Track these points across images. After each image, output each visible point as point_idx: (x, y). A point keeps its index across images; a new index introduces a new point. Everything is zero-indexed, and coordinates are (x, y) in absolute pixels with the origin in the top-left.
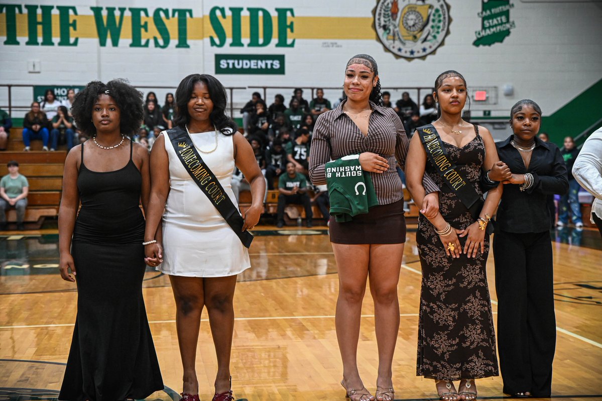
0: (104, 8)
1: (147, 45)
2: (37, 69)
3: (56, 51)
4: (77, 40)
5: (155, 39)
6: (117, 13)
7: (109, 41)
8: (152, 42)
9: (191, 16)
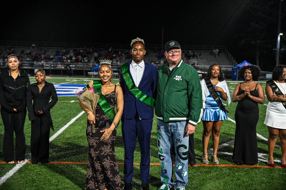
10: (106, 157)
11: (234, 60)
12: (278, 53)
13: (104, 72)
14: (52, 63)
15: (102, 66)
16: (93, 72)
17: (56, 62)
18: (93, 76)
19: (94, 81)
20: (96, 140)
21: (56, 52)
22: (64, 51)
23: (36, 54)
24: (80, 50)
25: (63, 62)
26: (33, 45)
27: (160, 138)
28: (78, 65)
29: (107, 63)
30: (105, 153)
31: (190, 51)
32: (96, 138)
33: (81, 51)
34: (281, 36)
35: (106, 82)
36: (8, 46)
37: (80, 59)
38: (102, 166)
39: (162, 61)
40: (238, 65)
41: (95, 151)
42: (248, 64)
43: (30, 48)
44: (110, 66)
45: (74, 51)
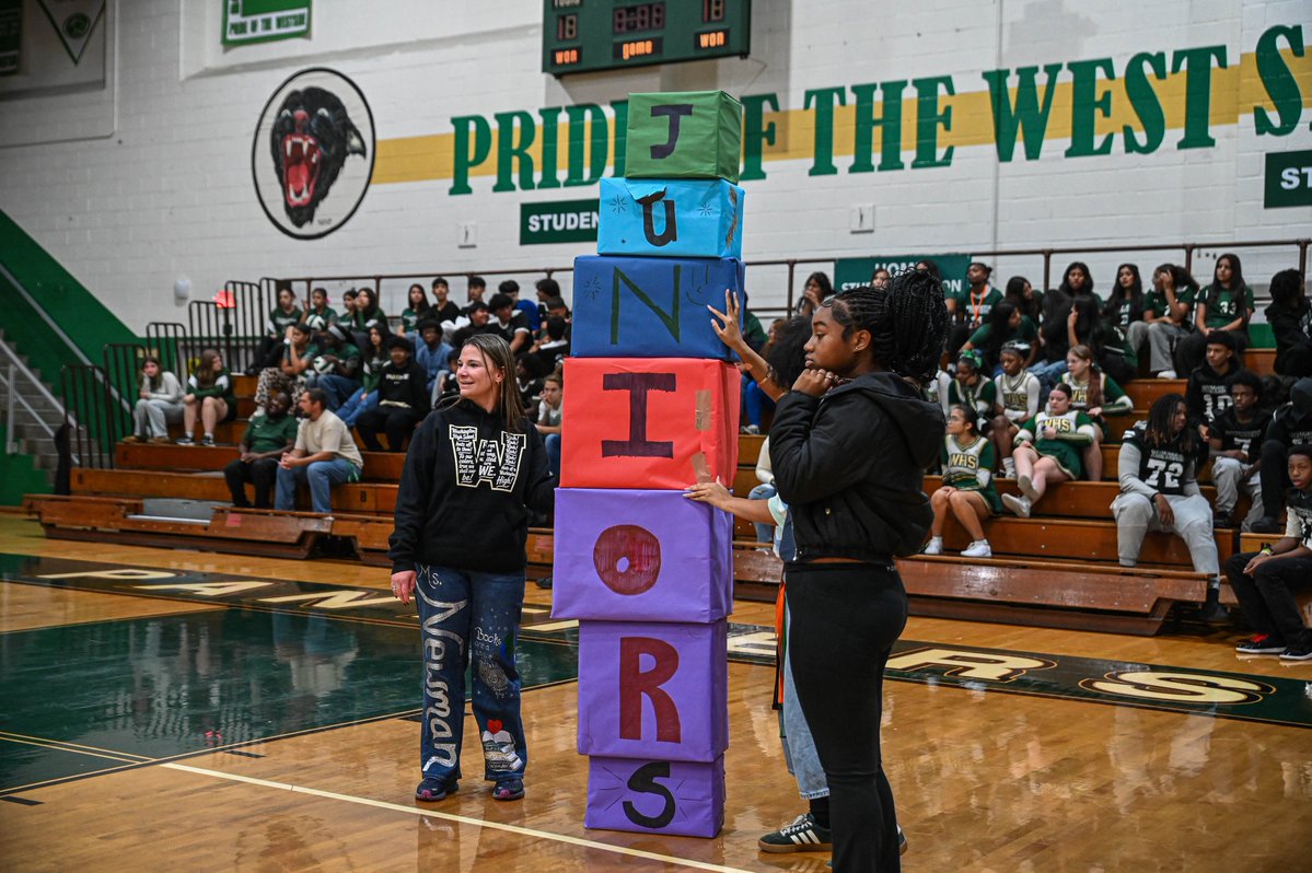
0: (1013, 72)
1: (1106, 149)
2: (867, 226)
3: (909, 179)
4: (950, 151)
5: (1128, 131)
6: (1041, 79)
7: (1019, 148)
8: (1119, 141)
9: (1223, 64)
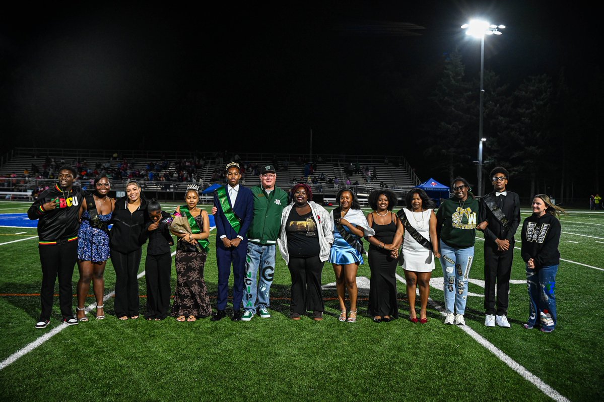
10: (194, 282)
11: (417, 178)
12: (480, 168)
13: (191, 198)
14: (143, 182)
15: (189, 192)
16: (204, 195)
17: (148, 180)
18: (205, 201)
19: (180, 206)
20: (183, 265)
21: (149, 165)
22: (161, 163)
23: (119, 169)
24: (185, 162)
25: (160, 180)
26: (115, 155)
27: (249, 262)
28: (181, 185)
29: (194, 188)
30: (193, 279)
31: (351, 164)
32: (184, 263)
33: (187, 164)
34: (484, 143)
35: (192, 208)
36: (77, 158)
37: (185, 176)
38: (191, 292)
39: (310, 178)
40: (422, 185)
41: (182, 277)
42: (435, 183)
43: (110, 159)
44: (197, 192)
45: (176, 164)
